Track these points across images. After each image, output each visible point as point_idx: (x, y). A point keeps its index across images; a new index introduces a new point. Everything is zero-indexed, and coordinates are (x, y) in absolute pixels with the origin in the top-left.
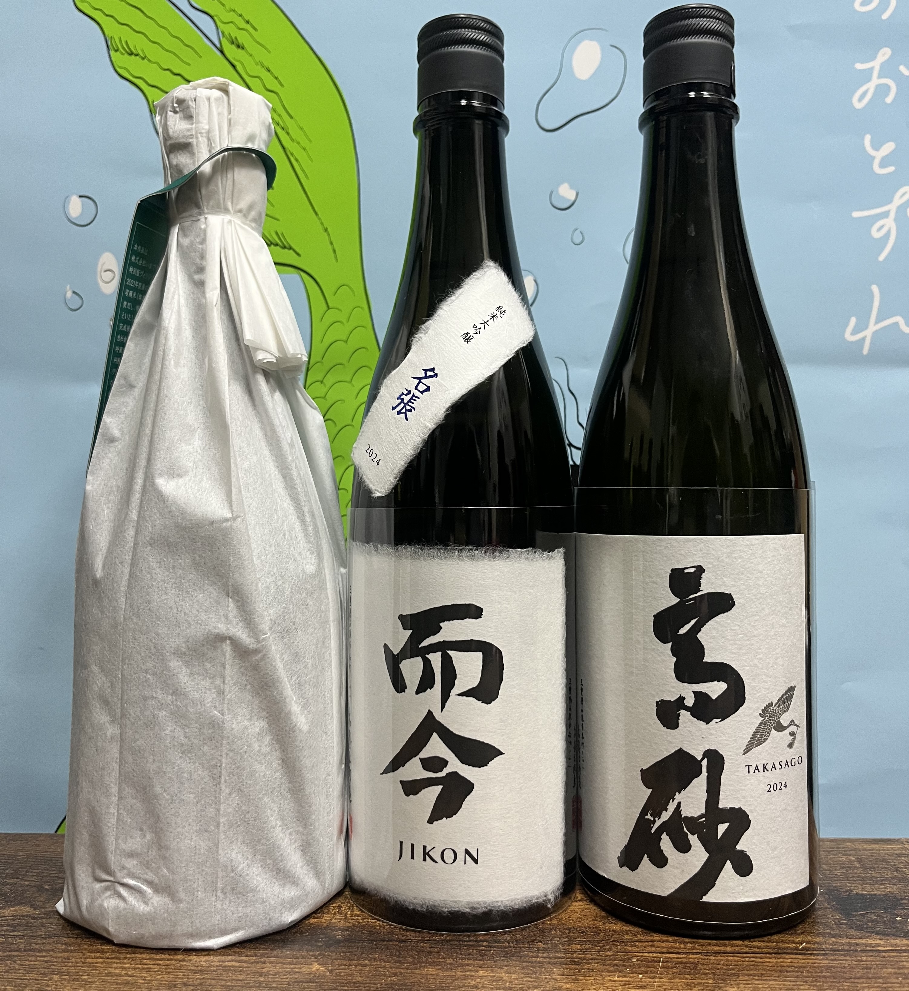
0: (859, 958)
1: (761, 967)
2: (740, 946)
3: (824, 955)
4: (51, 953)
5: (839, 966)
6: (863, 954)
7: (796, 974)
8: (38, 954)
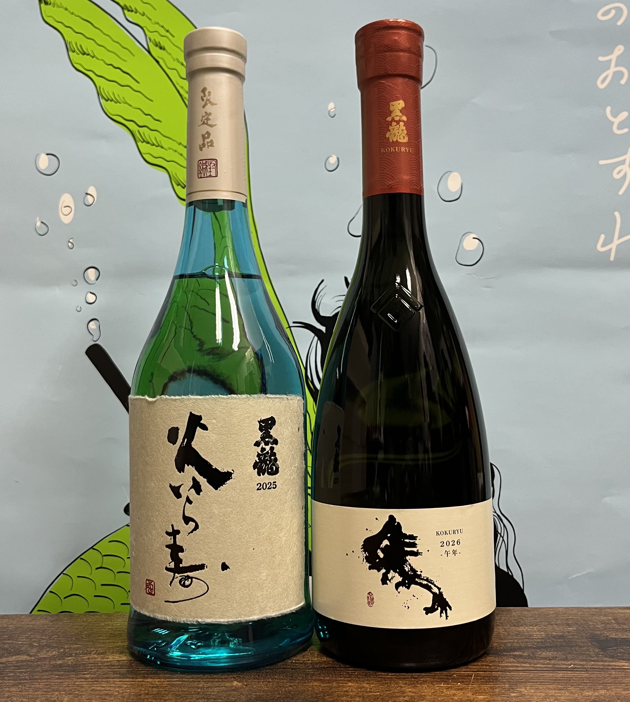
0: (610, 673)
1: (540, 678)
2: (528, 667)
3: (585, 671)
4: (49, 680)
5: (595, 677)
6: (613, 671)
7: (566, 681)
8: (39, 681)
